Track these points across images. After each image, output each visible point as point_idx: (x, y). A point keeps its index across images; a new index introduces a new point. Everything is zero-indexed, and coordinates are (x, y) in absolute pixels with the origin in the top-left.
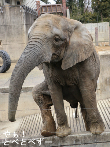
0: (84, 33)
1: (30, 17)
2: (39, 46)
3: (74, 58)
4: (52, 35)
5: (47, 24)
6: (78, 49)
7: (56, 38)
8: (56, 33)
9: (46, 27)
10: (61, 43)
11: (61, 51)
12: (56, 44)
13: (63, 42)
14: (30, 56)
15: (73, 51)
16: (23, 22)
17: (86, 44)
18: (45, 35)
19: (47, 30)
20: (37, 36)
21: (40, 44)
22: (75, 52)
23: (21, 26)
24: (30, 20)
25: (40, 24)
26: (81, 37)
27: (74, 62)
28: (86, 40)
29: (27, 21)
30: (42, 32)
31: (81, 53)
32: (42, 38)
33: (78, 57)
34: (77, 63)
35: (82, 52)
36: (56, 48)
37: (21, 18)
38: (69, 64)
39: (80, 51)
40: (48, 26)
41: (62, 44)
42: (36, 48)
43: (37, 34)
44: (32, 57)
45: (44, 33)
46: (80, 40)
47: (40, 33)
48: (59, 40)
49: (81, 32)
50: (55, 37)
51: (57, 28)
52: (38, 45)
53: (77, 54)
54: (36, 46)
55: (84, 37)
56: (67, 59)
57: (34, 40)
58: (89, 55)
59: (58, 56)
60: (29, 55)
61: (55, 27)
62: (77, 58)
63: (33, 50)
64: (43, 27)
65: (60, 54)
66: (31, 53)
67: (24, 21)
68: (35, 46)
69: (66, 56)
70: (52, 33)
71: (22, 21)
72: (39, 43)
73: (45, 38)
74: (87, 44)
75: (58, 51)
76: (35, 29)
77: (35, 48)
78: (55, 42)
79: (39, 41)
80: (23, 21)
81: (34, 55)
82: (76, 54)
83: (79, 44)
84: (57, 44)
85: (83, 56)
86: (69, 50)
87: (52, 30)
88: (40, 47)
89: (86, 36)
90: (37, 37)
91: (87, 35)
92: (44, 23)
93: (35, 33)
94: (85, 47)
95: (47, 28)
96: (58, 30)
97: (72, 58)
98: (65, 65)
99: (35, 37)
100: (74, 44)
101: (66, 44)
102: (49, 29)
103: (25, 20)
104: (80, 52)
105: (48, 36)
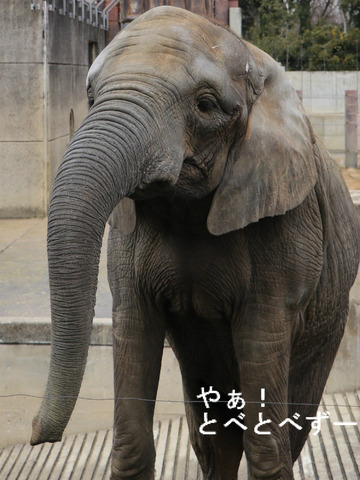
0: (290, 107)
1: (73, 32)
2: (139, 116)
3: (253, 198)
4: (191, 81)
5: (170, 42)
6: (272, 165)
7: (204, 97)
8: (206, 76)
9: (166, 52)
10: (219, 119)
11: (217, 152)
12: (201, 120)
13: (229, 118)
14: (109, 152)
15: (254, 166)
16: (38, 53)
17: (295, 152)
18: (162, 79)
19: (172, 61)
20: (132, 79)
21: (144, 111)
22: (262, 172)
23: (31, 70)
24: (69, 46)
25: (142, 39)
26: (280, 120)
27: (251, 212)
28: (296, 135)
29: (55, 49)
30: (150, 68)
31: (278, 180)
32: (152, 88)
33: (267, 192)
34: (263, 217)
35: (282, 178)
36: (200, 136)
37: (31, 35)
38: (233, 216)
39: (277, 172)
40: (176, 48)
41: (224, 127)
42: (130, 125)
43: (131, 76)
44: (115, 157)
45: (157, 73)
46: (277, 131)
47: (142, 70)
48: (215, 106)
49: (282, 103)
50: (201, 91)
51: (211, 59)
52: (136, 114)
53: (266, 181)
54: (129, 118)
55: (289, 121)
56: (232, 193)
57: (121, 94)
58: (301, 199)
59: (202, 170)
60: (105, 149)
61: (201, 55)
62: (264, 198)
63: (116, 130)
64: (154, 52)
65: (210, 165)
66: (109, 139)
67: (45, 48)
68: (125, 115)
69: (231, 182)
70: (189, 73)
71: (33, 50)
72: (139, 108)
73: (164, 90)
74: (297, 149)
75: (206, 152)
76: (122, 57)
77: (127, 123)
78: (197, 113)
79: (142, 101)
80: (41, 48)
81: (122, 149)
82: (263, 181)
83: (276, 144)
84: (205, 119)
85: (281, 195)
86: (241, 161)
87: (191, 64)
88: (143, 120)
89: (296, 120)
90: (134, 84)
91: (299, 119)
92: (159, 37)
93: (124, 69)
94: (291, 162)
95: (169, 57)
96: (212, 65)
97: (247, 193)
98: (222, 215)
99: (124, 84)
100: (260, 138)
101: (235, 132)
102: (178, 59)
103: (48, 45)
104: (275, 177)
105: (176, 83)
